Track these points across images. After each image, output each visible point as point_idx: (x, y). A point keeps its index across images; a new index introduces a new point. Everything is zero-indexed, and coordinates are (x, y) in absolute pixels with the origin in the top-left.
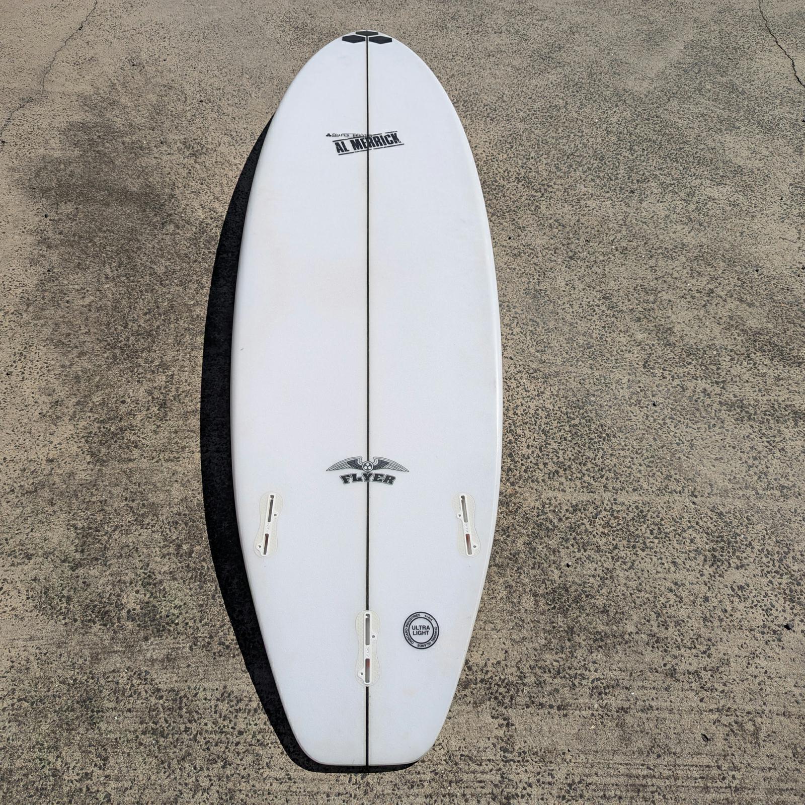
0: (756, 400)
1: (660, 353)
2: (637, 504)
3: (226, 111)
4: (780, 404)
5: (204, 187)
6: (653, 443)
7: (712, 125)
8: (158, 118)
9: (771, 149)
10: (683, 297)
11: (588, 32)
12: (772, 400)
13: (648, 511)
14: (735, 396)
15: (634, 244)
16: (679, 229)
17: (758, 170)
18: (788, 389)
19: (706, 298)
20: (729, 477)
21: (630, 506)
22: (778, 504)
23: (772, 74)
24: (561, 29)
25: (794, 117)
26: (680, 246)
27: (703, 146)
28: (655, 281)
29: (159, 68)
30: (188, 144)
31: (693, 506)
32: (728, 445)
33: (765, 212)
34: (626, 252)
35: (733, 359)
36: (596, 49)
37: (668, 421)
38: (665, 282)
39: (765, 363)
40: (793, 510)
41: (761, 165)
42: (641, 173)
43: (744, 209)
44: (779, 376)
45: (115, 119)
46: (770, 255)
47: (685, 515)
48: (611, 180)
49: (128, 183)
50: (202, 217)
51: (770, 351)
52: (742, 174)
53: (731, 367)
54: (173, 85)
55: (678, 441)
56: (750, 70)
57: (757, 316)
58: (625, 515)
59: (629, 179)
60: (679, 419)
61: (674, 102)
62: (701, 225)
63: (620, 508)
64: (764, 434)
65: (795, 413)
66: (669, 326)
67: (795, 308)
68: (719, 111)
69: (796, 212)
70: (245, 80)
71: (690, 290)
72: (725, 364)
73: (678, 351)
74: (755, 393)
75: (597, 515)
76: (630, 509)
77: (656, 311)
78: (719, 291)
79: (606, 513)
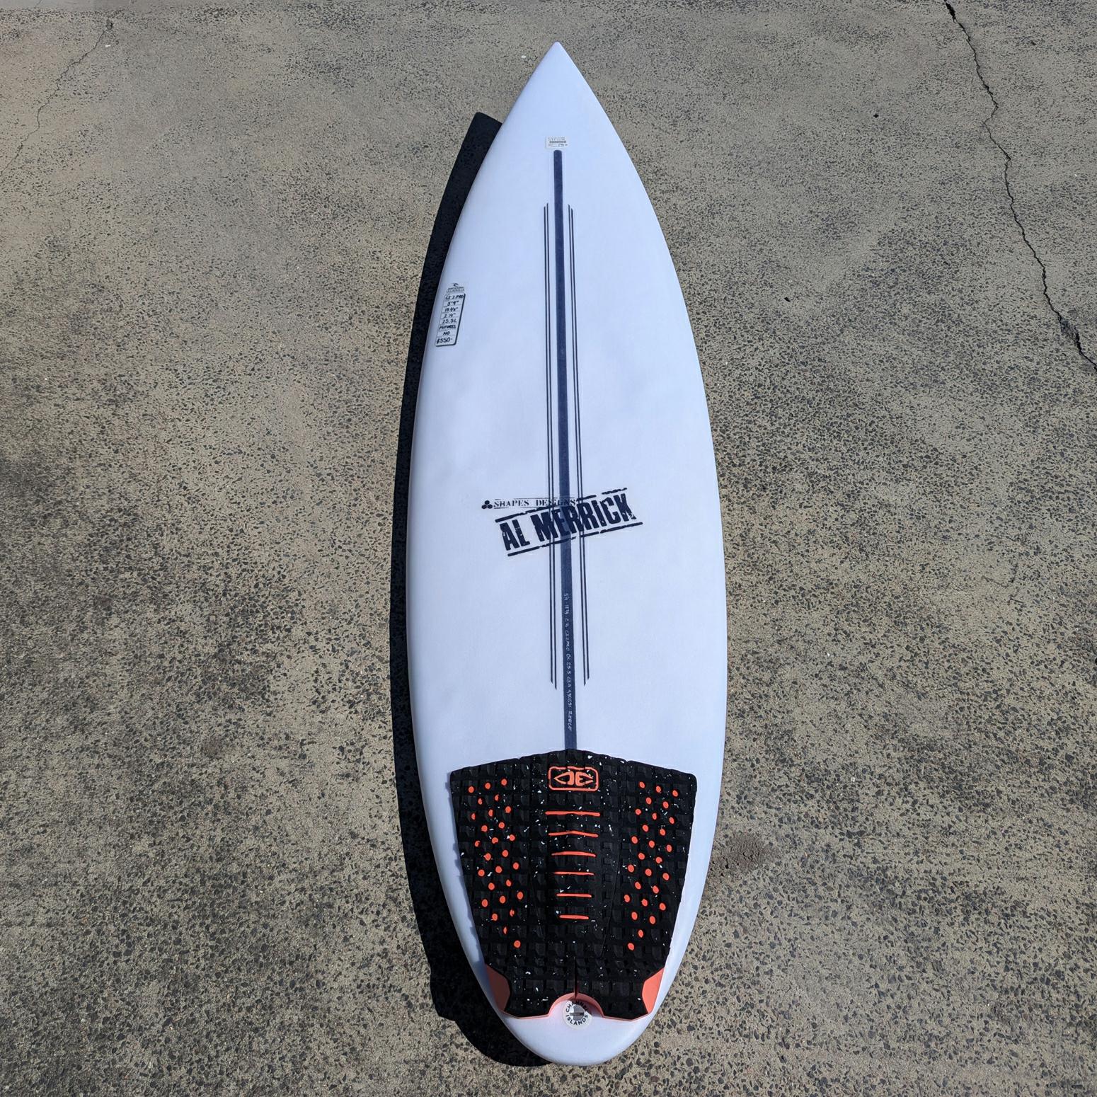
0: (909, 871)
1: (765, 777)
2: (690, 1055)
3: (175, 330)
4: (945, 879)
5: (119, 456)
6: (731, 939)
7: (901, 376)
8: (74, 338)
9: (988, 421)
10: (816, 676)
11: (736, 213)
12: (934, 871)
13: (707, 1070)
14: (875, 861)
15: (753, 578)
16: (826, 556)
17: (965, 456)
18: (961, 852)
19: (853, 680)
20: (845, 1012)
21: (679, 1058)
22: (918, 1068)
23: (1009, 290)
24: (695, 207)
25: (1033, 365)
26: (825, 585)
27: (884, 413)
28: (777, 645)
29: (92, 256)
30: (108, 384)
31: (781, 1065)
32: (851, 952)
33: (964, 531)
34: (738, 592)
35: (879, 793)
36: (743, 243)
37: (763, 902)
38: (792, 647)
39: (930, 803)
40: (941, 1083)
41: (970, 449)
42: (782, 455)
43: (932, 525)
44: (950, 827)
45: (11, 339)
46: (964, 609)
47: (766, 1081)
48: (734, 466)
49: (7, 447)
50: (107, 507)
51: (941, 780)
52: (937, 463)
53: (876, 806)
54: (107, 284)
55: (772, 939)
56: (975, 283)
57: (929, 716)
58: (667, 1076)
59: (760, 465)
60: (779, 898)
61: (848, 337)
62: (861, 550)
63: (661, 1060)
64: (912, 934)
65: (968, 897)
66: (788, 727)
67: (992, 704)
68: (916, 352)
69: (1013, 533)
70: (213, 279)
71: (830, 664)
72: (867, 799)
73: (795, 772)
74: (908, 858)
75: (623, 1071)
76: (678, 1066)
77: (771, 701)
78: (873, 668)
79: (639, 1070)
